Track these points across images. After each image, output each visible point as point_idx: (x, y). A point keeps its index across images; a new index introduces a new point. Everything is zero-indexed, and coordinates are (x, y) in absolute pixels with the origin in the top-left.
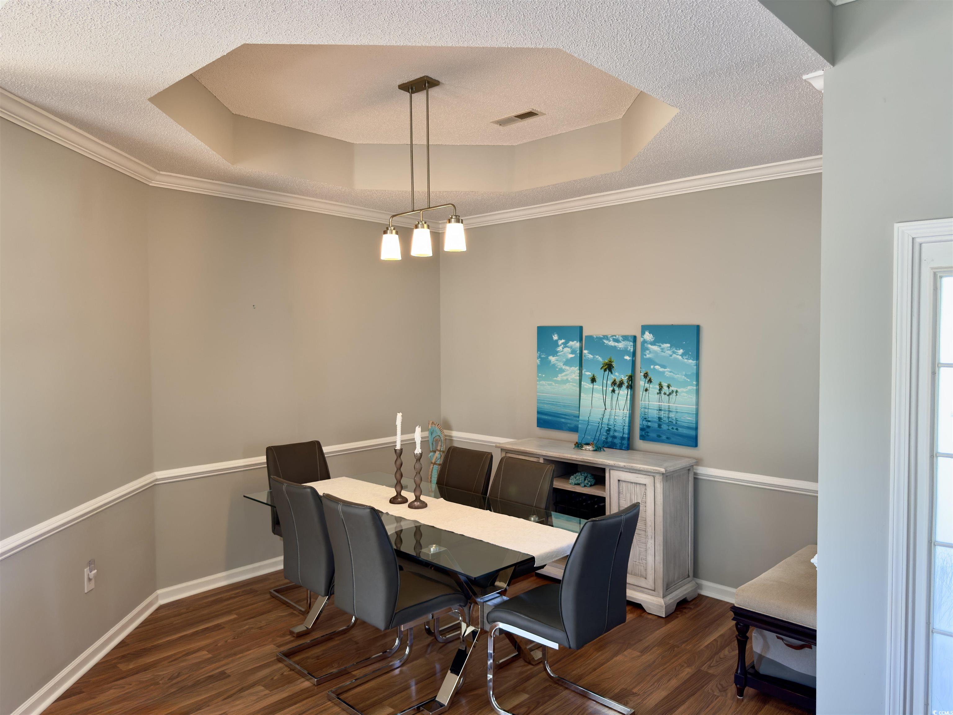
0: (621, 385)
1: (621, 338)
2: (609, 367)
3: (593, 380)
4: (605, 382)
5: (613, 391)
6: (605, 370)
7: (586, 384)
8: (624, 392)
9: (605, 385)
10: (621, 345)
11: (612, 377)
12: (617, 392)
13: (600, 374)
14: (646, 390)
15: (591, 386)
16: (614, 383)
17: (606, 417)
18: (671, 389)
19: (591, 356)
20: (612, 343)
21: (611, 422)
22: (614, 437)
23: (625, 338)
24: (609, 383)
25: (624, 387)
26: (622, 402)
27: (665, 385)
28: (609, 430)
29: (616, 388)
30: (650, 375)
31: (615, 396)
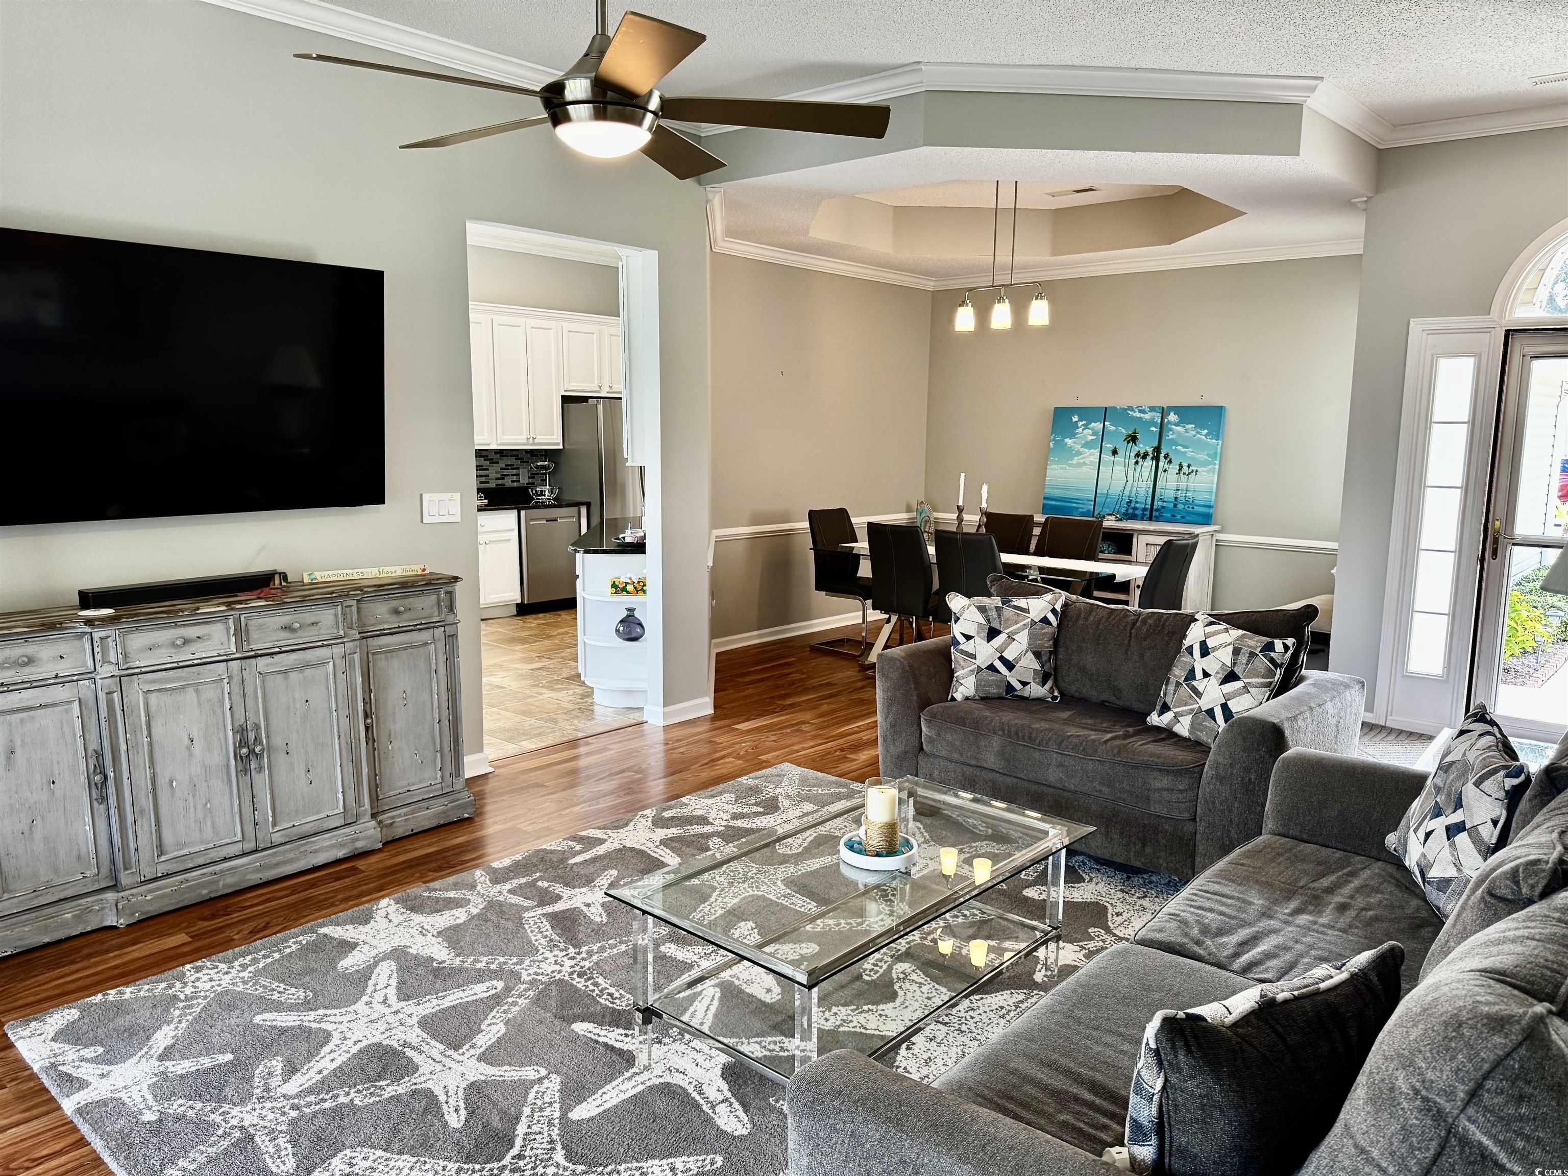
0: (1145, 456)
2: (1133, 439)
3: (1115, 452)
4: (1128, 454)
5: (1137, 463)
6: (1128, 442)
9: (1127, 457)
11: (1136, 449)
12: (1140, 464)
13: (1122, 446)
15: (1112, 458)
16: (1138, 455)
18: (1191, 468)
21: (1133, 494)
22: (1135, 509)
24: (1133, 455)
25: (1149, 458)
26: (1145, 474)
27: (1185, 465)
28: (1130, 502)
29: (1140, 460)
30: (1171, 456)
31: (1138, 467)
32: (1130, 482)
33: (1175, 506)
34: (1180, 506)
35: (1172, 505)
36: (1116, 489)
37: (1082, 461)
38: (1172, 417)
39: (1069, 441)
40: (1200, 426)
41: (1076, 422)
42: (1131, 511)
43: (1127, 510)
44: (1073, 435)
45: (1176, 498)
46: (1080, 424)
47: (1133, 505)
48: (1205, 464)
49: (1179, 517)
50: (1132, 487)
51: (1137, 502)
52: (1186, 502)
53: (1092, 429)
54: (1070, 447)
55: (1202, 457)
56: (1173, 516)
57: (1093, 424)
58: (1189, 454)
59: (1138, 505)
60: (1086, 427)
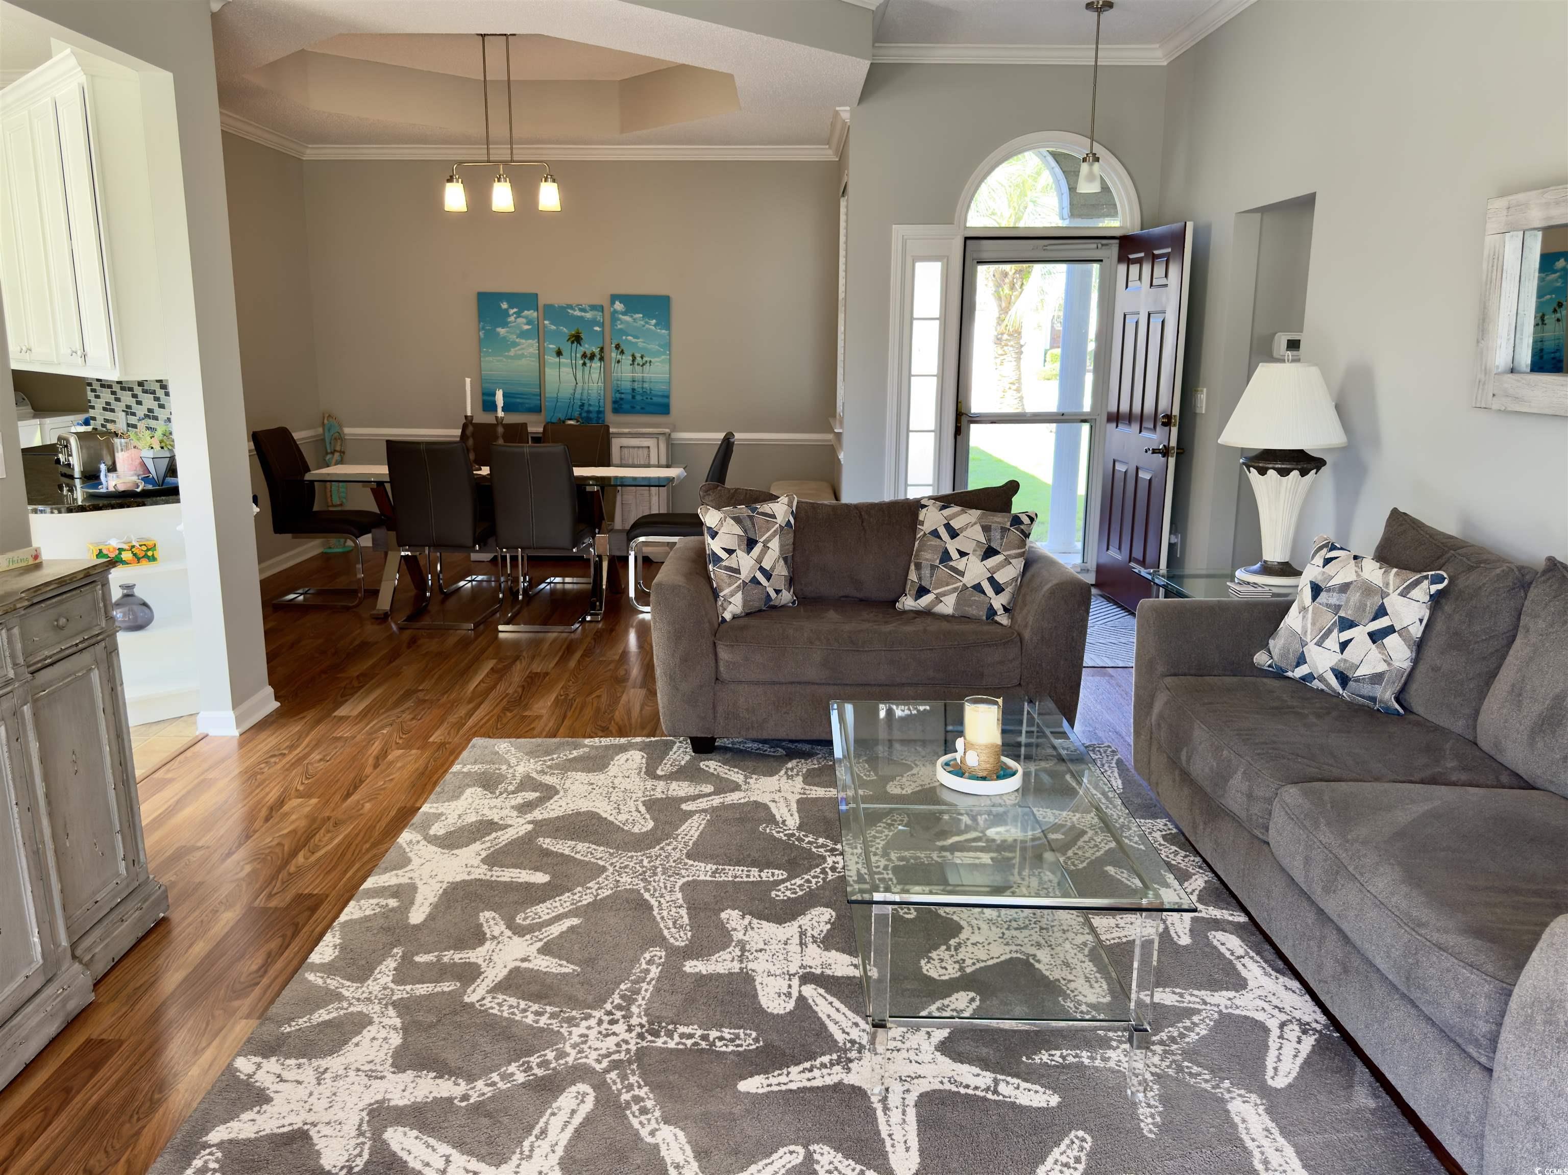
0: (592, 357)
1: (588, 308)
2: (577, 339)
3: (559, 353)
4: (573, 355)
5: (584, 364)
6: (573, 342)
7: (551, 359)
8: (596, 364)
9: (573, 358)
10: (588, 315)
11: (581, 350)
12: (588, 365)
13: (566, 347)
14: (619, 362)
15: (557, 360)
16: (584, 356)
17: (579, 391)
18: (645, 359)
19: (553, 327)
20: (578, 313)
21: (585, 397)
22: (589, 412)
23: (593, 308)
24: (579, 355)
25: (596, 359)
26: (595, 376)
27: (638, 355)
28: (582, 405)
29: (587, 361)
30: (623, 346)
31: (587, 369)
32: (580, 384)
33: (633, 397)
34: (638, 398)
35: (630, 397)
36: (566, 390)
37: (520, 352)
38: (618, 306)
39: (502, 331)
40: (648, 315)
41: (507, 310)
42: (584, 415)
43: (580, 414)
44: (505, 324)
45: (633, 390)
46: (512, 311)
47: (586, 408)
48: (657, 354)
49: (638, 408)
50: (583, 389)
51: (590, 405)
52: (644, 393)
53: (526, 317)
54: (504, 338)
55: (654, 347)
56: (633, 407)
57: (526, 313)
58: (641, 345)
59: (591, 409)
60: (518, 315)
